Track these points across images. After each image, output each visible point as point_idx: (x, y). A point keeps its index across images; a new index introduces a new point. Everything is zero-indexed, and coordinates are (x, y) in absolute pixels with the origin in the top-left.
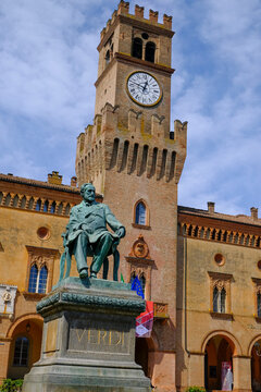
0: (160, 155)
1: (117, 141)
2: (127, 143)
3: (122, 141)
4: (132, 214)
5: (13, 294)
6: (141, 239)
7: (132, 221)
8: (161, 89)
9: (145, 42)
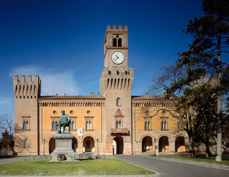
0: (124, 81)
1: (109, 79)
2: (112, 79)
3: (110, 79)
4: (116, 102)
5: (82, 130)
6: (119, 110)
7: (116, 105)
8: (124, 56)
9: (118, 39)
